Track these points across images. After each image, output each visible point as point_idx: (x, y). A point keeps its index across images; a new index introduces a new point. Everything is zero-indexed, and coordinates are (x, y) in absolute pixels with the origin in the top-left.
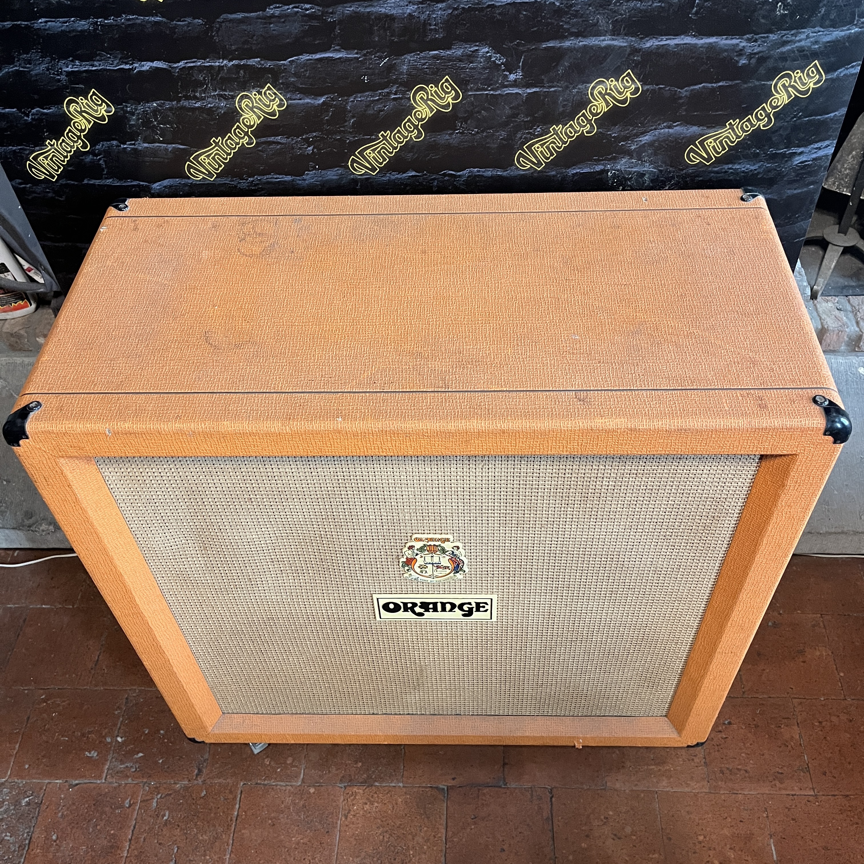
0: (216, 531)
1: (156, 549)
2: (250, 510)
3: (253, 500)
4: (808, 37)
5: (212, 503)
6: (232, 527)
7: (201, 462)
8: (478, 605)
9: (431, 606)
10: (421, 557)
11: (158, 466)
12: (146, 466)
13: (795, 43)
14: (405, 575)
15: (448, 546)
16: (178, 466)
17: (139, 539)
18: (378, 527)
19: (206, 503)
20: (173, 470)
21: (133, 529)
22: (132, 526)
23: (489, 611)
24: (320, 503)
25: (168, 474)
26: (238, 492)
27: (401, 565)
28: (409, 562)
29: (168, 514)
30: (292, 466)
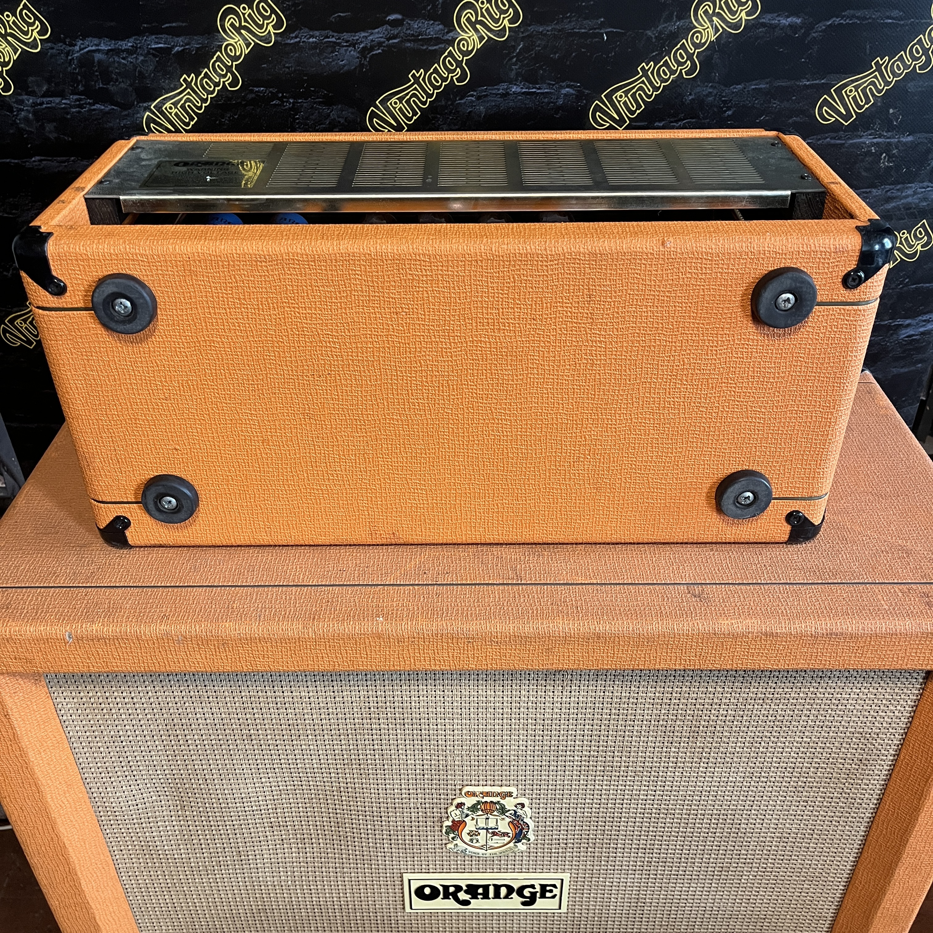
0: (201, 782)
1: (116, 809)
2: (249, 752)
3: (253, 737)
4: (915, 193)
5: (198, 742)
6: (223, 777)
7: (189, 682)
8: (543, 887)
9: (480, 891)
10: (473, 819)
11: (131, 689)
12: (114, 689)
13: (901, 199)
14: (449, 846)
15: (509, 803)
16: (157, 688)
17: (95, 795)
18: (418, 777)
19: (190, 742)
20: (150, 694)
21: (88, 780)
22: (86, 775)
23: (558, 897)
24: (343, 742)
25: (143, 700)
26: (234, 726)
27: (444, 831)
28: (456, 826)
29: (138, 758)
30: (310, 688)
